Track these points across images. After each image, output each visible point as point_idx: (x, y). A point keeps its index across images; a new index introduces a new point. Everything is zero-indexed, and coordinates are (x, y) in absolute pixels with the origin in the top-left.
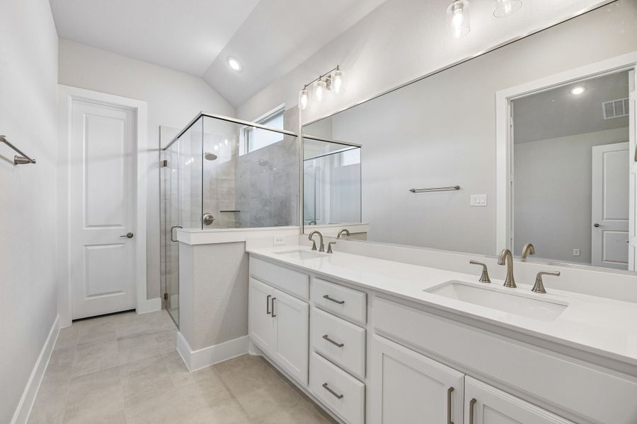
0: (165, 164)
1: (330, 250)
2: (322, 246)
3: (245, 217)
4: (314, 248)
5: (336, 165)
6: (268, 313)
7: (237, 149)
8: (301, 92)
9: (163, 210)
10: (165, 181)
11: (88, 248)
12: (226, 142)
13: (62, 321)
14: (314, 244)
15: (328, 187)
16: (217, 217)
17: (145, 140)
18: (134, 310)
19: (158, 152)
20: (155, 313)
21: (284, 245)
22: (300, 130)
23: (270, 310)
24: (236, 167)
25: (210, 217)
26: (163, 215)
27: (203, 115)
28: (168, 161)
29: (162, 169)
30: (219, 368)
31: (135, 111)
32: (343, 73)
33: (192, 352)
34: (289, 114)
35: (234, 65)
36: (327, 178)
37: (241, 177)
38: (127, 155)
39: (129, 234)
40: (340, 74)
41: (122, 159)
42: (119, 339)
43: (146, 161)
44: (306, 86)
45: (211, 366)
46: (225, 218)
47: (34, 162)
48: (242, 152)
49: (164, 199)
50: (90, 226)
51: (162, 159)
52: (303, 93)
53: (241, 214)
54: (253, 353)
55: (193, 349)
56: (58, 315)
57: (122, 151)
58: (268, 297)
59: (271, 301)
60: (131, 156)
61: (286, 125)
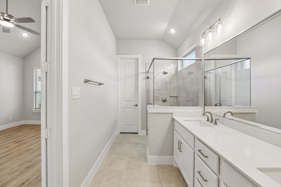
0: (148, 78)
1: (216, 123)
2: (212, 120)
3: (180, 99)
4: (208, 120)
5: (239, 69)
6: (179, 149)
7: (177, 68)
8: (201, 37)
9: (147, 96)
10: (148, 84)
11: (125, 109)
12: (172, 65)
13: (117, 132)
14: (208, 119)
15: (233, 82)
16: (168, 99)
17: (141, 70)
18: (137, 133)
19: (145, 74)
20: (143, 136)
21: (193, 116)
22: (203, 57)
23: (179, 148)
24: (177, 76)
25: (166, 99)
26: (147, 98)
27: (154, 59)
28: (149, 76)
29: (147, 80)
30: (159, 167)
31: (138, 59)
32: (223, 21)
33: (149, 156)
34: (197, 49)
35: (173, 31)
36: (233, 77)
37: (179, 81)
38: (135, 76)
39: (136, 105)
40: (221, 23)
41: (134, 77)
42: (130, 143)
43: (141, 77)
44: (204, 33)
45: (156, 165)
46: (172, 99)
47: (103, 84)
48: (179, 69)
49: (148, 91)
50: (125, 101)
51: (147, 76)
52: (202, 37)
53: (179, 98)
54: (175, 165)
55: (150, 155)
56: (116, 130)
57: (134, 75)
58: (179, 141)
59: (180, 143)
60: (137, 76)
61: (197, 55)
